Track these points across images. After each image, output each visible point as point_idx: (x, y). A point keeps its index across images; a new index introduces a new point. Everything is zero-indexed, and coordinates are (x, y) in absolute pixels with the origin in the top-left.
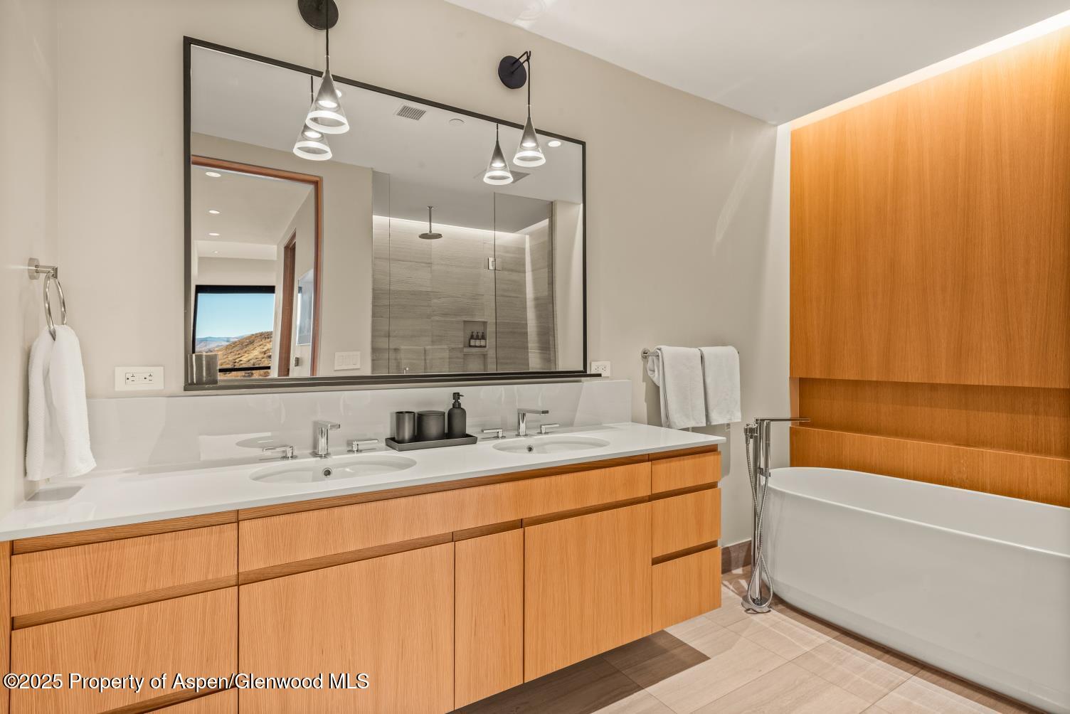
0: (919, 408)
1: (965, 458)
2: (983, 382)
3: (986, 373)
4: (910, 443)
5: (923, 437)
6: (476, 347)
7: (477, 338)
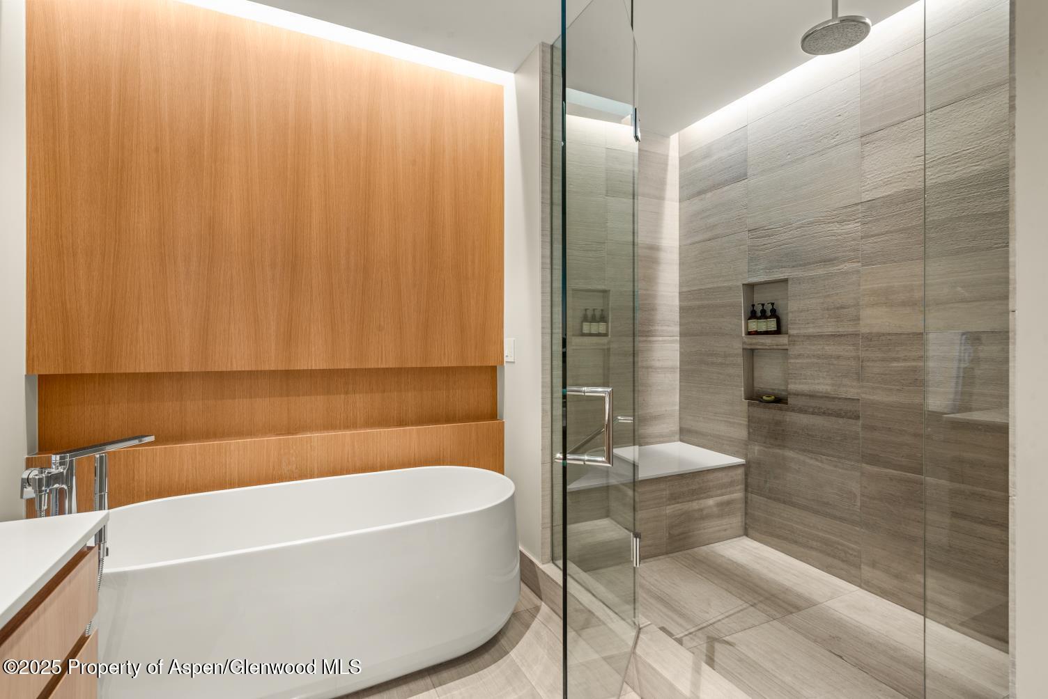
0: (237, 400)
1: (294, 448)
2: (312, 366)
3: (314, 358)
4: (234, 443)
5: (240, 434)
6: (591, 335)
7: (593, 319)
